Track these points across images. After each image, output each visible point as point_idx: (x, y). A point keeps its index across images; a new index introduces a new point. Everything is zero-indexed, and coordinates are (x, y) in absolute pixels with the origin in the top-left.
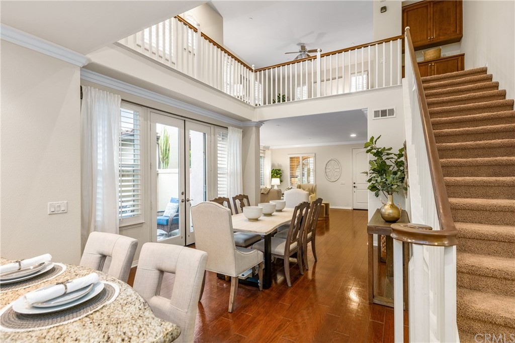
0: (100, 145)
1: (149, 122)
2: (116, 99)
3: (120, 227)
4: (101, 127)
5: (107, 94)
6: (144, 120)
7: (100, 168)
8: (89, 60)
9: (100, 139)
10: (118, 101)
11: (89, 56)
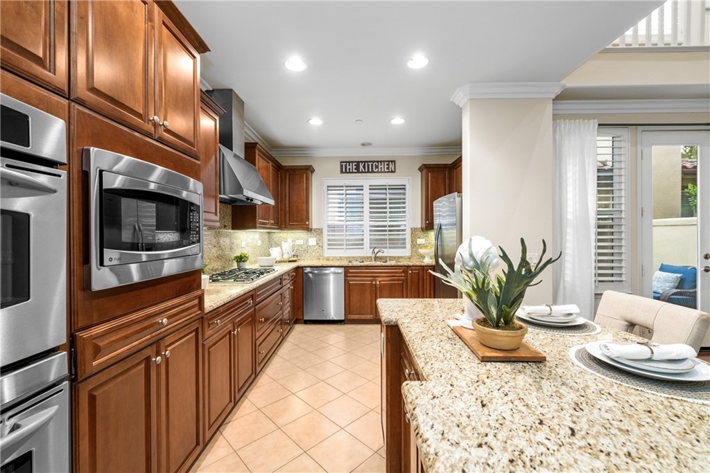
0: (570, 189)
1: (639, 147)
2: (592, 125)
3: (595, 294)
4: (571, 166)
5: (579, 123)
6: (632, 146)
7: (570, 216)
8: (564, 86)
9: (570, 181)
10: (594, 127)
11: (563, 82)
